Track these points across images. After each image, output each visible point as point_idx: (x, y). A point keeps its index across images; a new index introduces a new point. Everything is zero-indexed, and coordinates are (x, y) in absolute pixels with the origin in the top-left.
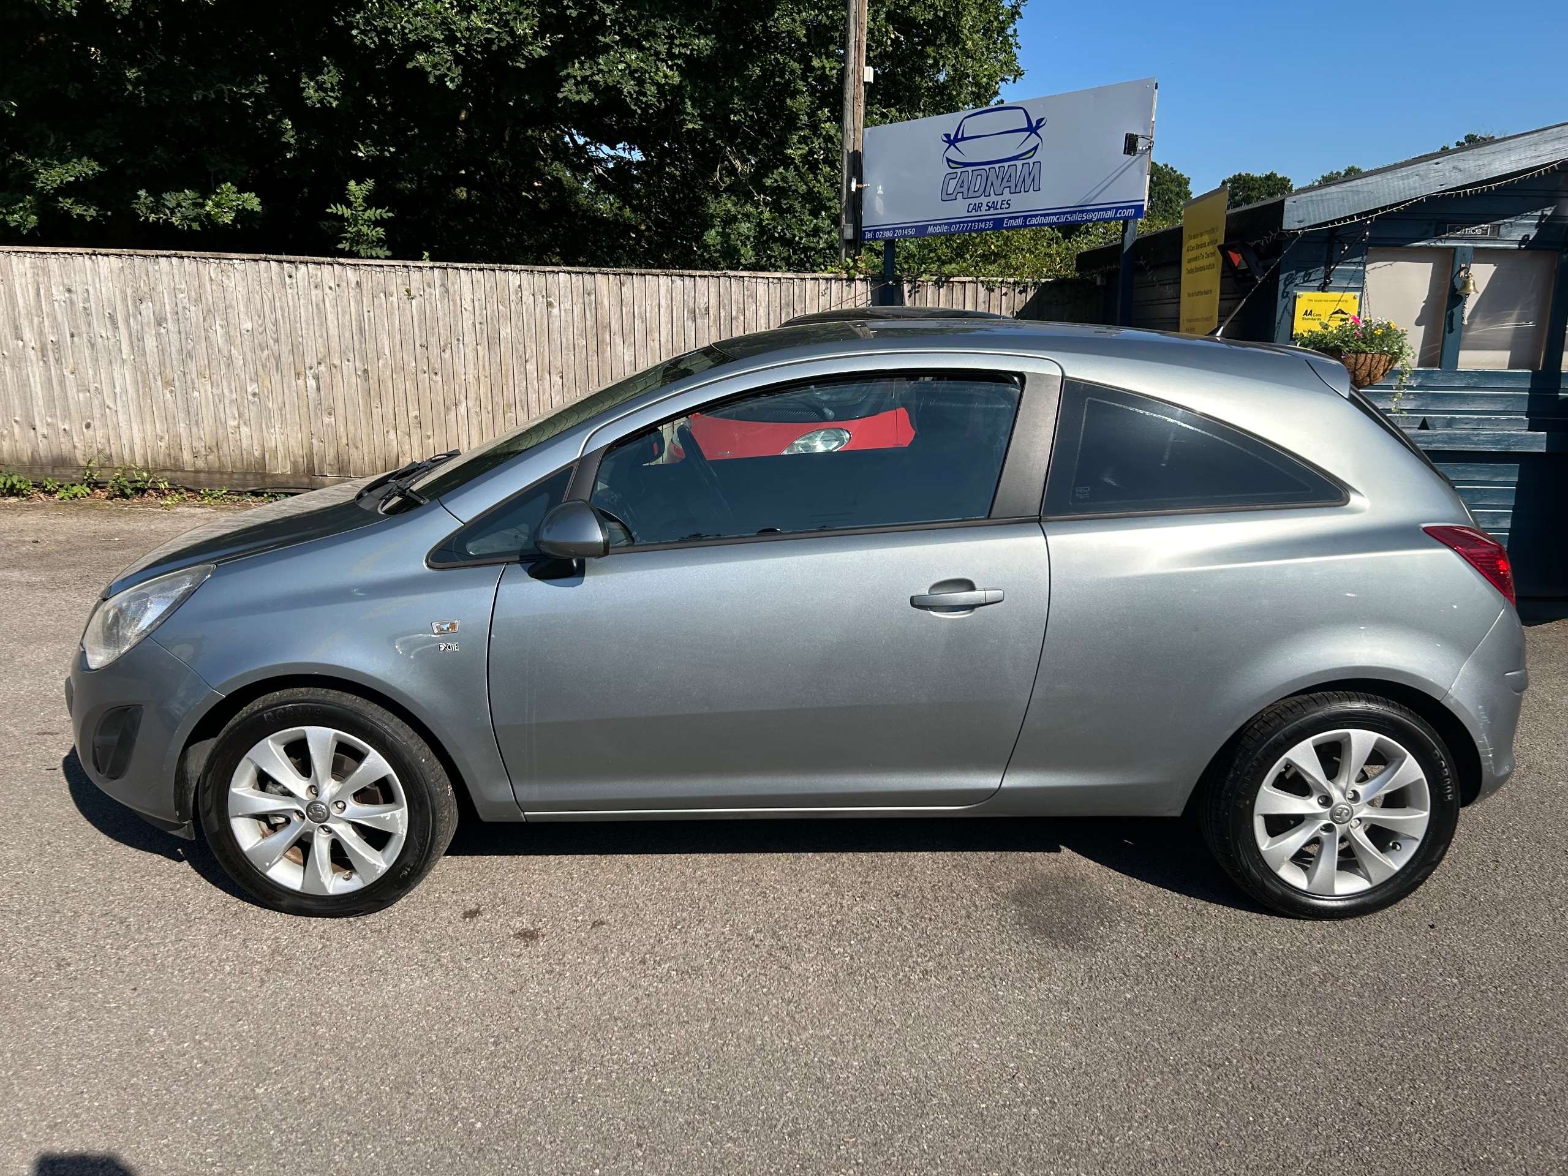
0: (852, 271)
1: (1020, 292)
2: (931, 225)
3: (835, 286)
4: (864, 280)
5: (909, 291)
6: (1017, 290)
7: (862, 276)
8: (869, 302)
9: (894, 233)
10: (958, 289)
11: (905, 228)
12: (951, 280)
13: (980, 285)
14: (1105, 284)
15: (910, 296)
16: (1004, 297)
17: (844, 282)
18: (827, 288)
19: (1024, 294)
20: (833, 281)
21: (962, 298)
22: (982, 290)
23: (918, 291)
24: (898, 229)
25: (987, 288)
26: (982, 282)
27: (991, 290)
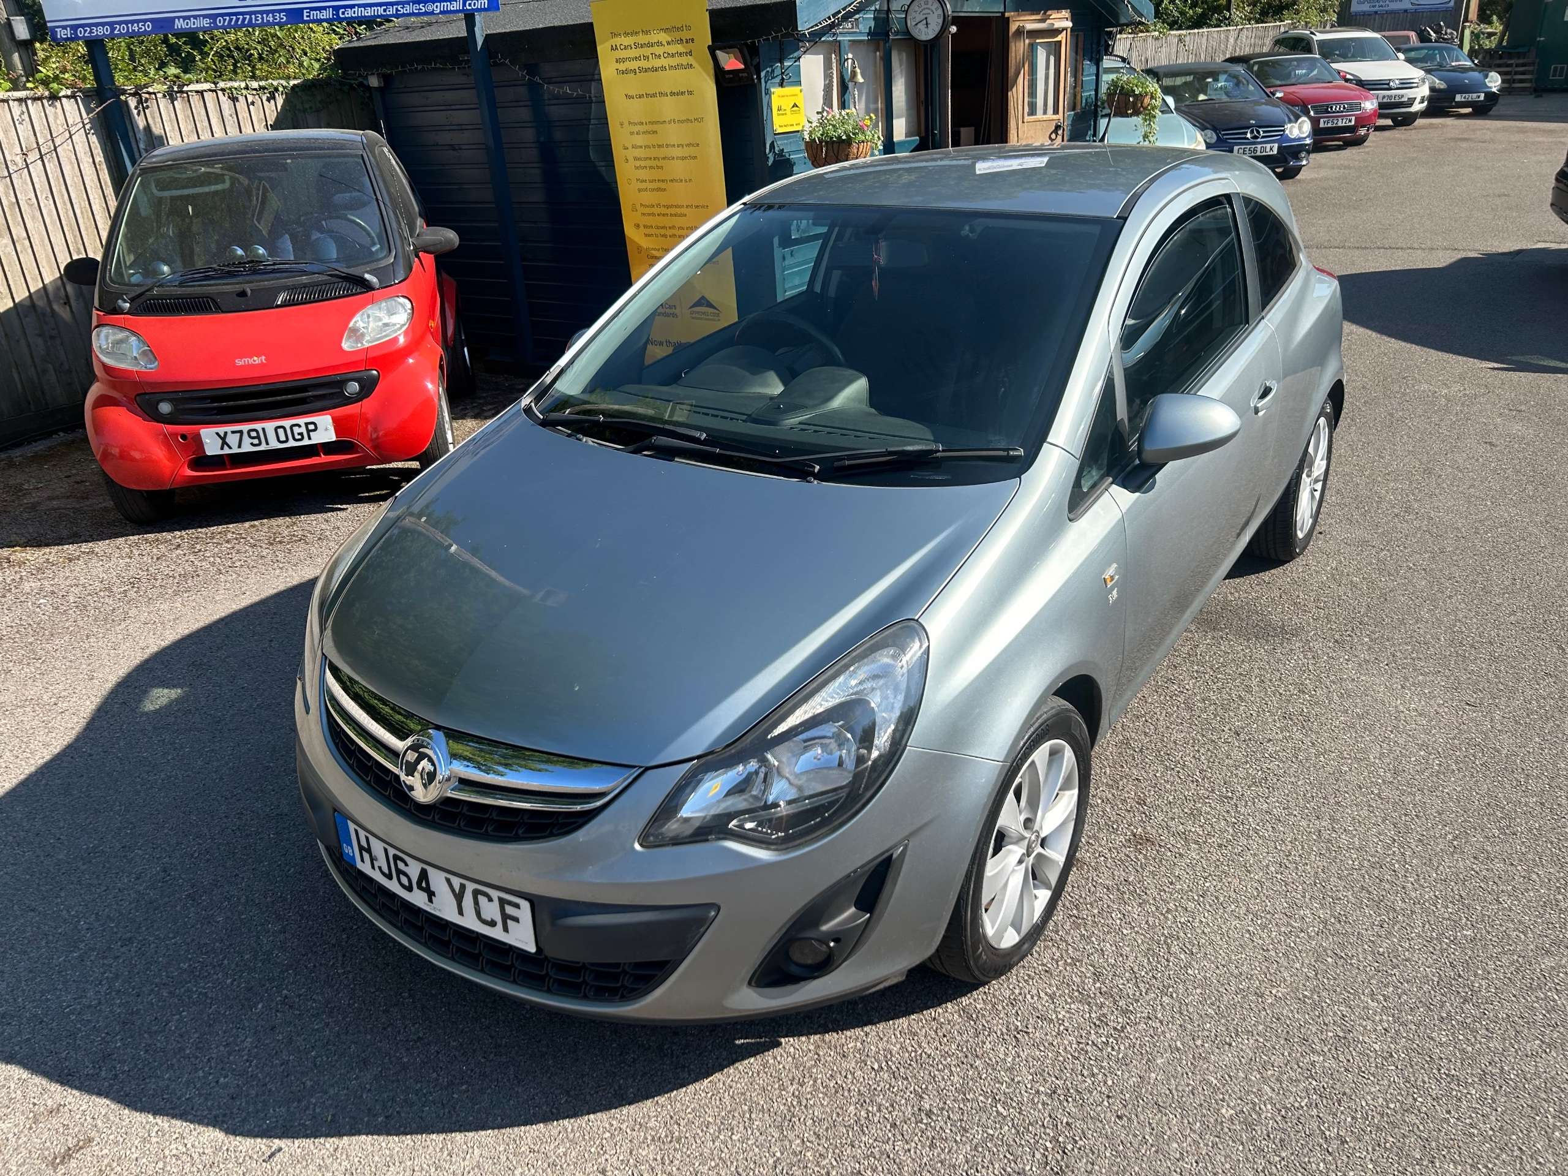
0: (55, 86)
1: (268, 100)
2: (179, 18)
3: (34, 108)
4: (73, 96)
5: (136, 108)
6: (264, 98)
7: (69, 92)
8: (88, 127)
9: (113, 29)
10: (195, 99)
11: (133, 22)
12: (185, 88)
13: (220, 93)
14: (382, 85)
15: (139, 114)
16: (251, 107)
17: (45, 101)
18: (23, 113)
19: (272, 102)
20: (29, 102)
21: (203, 112)
22: (224, 99)
23: (148, 107)
24: (120, 23)
25: (229, 97)
26: (223, 90)
27: (234, 99)
